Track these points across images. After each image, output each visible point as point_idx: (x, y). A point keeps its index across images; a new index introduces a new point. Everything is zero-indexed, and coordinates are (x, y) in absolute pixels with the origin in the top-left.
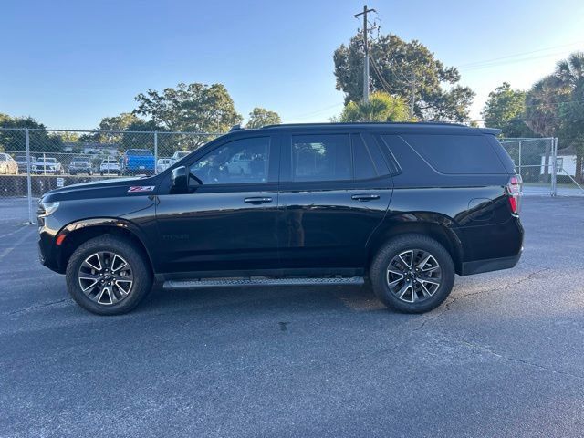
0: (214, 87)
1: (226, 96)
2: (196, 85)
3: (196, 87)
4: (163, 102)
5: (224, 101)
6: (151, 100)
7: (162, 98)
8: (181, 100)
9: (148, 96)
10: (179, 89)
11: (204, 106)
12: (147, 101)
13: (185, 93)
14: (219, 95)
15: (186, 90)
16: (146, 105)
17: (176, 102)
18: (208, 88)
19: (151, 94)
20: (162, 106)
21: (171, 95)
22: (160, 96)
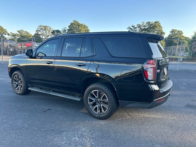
0: (155, 22)
1: (160, 26)
2: (149, 22)
3: (149, 23)
4: (136, 29)
5: (158, 27)
6: (132, 28)
7: (136, 28)
8: (143, 28)
9: (131, 27)
10: (142, 24)
11: (151, 30)
12: (131, 29)
13: (144, 25)
14: (156, 25)
15: (145, 24)
16: (131, 30)
17: (141, 29)
18: (153, 23)
19: (132, 26)
20: (136, 30)
21: (139, 26)
22: (135, 27)
